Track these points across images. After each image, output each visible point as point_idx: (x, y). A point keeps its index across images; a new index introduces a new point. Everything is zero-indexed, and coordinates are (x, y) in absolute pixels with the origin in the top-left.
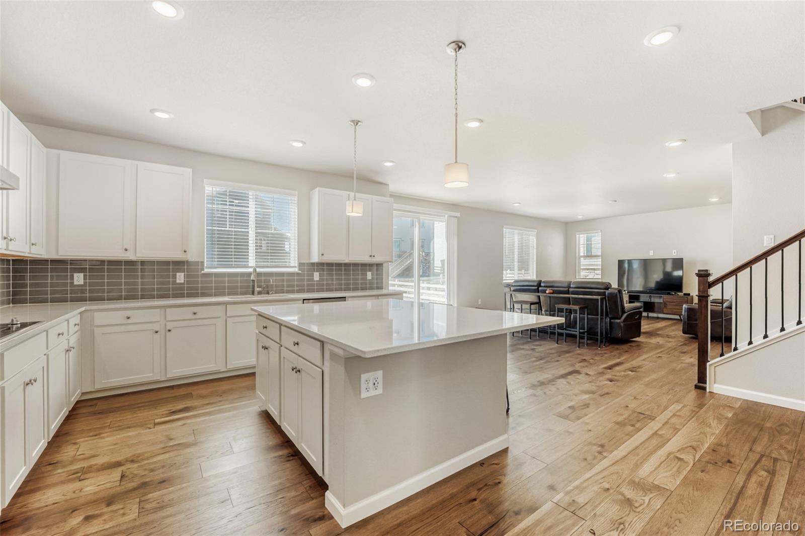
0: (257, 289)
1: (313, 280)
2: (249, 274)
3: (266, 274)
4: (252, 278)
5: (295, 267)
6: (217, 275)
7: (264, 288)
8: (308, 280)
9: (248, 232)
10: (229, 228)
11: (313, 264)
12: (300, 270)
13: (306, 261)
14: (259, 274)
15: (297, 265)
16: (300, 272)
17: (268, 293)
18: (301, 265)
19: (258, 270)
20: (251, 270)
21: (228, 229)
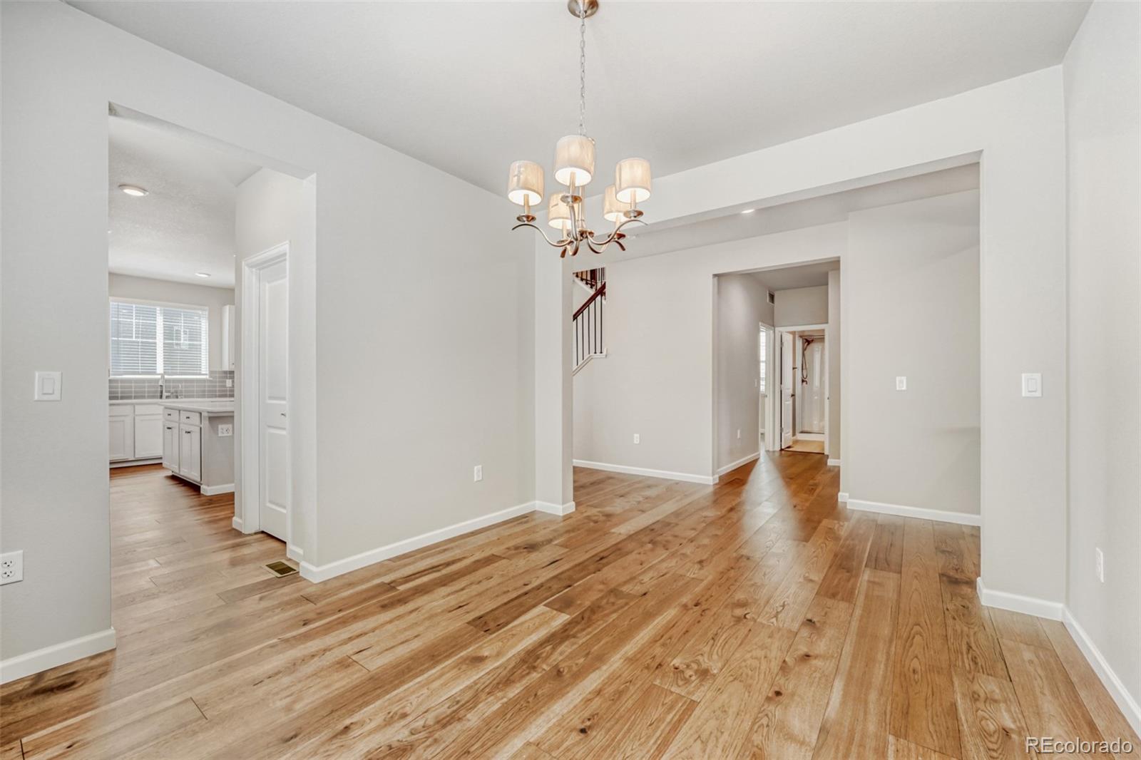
0: (165, 394)
1: (225, 386)
2: (157, 381)
3: (174, 381)
4: (160, 383)
5: (206, 374)
6: (123, 381)
7: (172, 393)
8: (220, 386)
9: (155, 343)
10: (136, 337)
11: (225, 372)
12: (211, 377)
13: (218, 369)
14: (167, 381)
15: (208, 373)
16: (211, 379)
17: (177, 397)
18: (211, 373)
19: (166, 377)
20: (160, 377)
21: (134, 339)
